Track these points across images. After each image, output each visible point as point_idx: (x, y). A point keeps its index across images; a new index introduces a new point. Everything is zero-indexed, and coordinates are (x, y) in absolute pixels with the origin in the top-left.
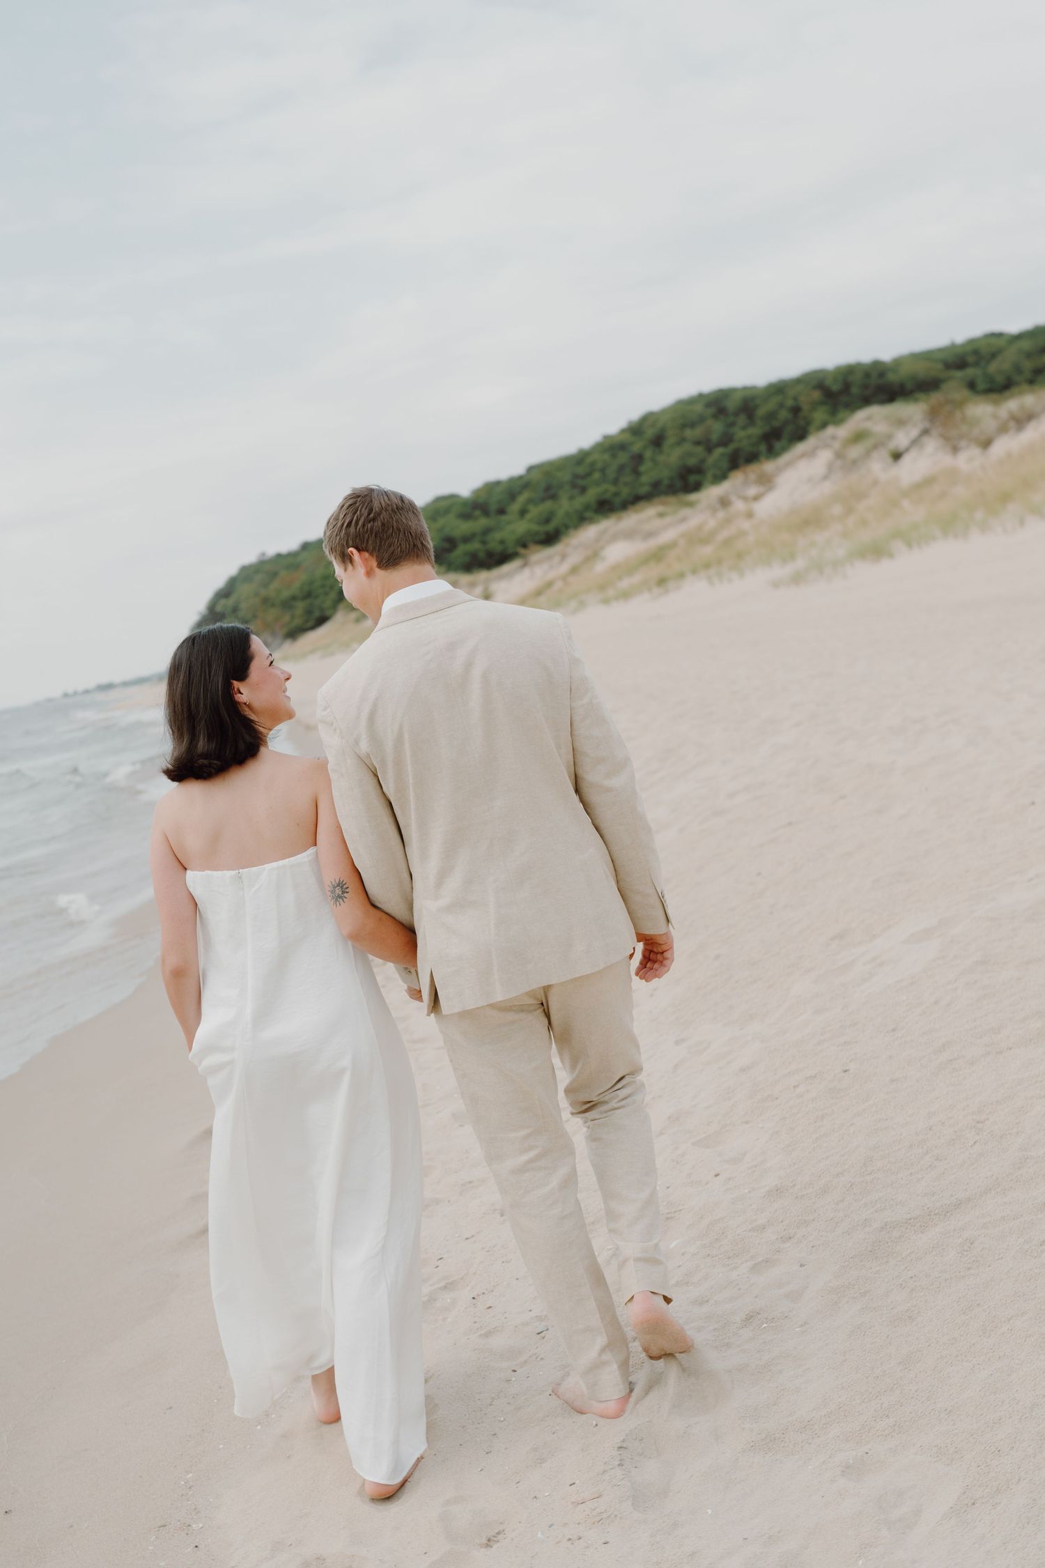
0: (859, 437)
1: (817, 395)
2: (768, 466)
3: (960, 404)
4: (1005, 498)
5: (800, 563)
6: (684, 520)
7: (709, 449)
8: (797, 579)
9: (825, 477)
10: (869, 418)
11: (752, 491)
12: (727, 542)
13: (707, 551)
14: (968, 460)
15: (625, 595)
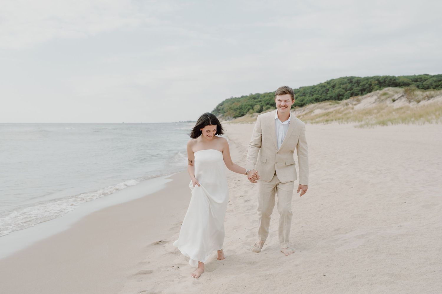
0: (385, 94)
1: (377, 82)
2: (360, 97)
3: (414, 90)
4: (421, 116)
5: (363, 123)
6: (336, 107)
7: (346, 91)
8: (361, 126)
9: (374, 103)
10: (388, 90)
11: (355, 103)
12: (346, 114)
13: (341, 115)
14: (413, 105)
15: (317, 123)
